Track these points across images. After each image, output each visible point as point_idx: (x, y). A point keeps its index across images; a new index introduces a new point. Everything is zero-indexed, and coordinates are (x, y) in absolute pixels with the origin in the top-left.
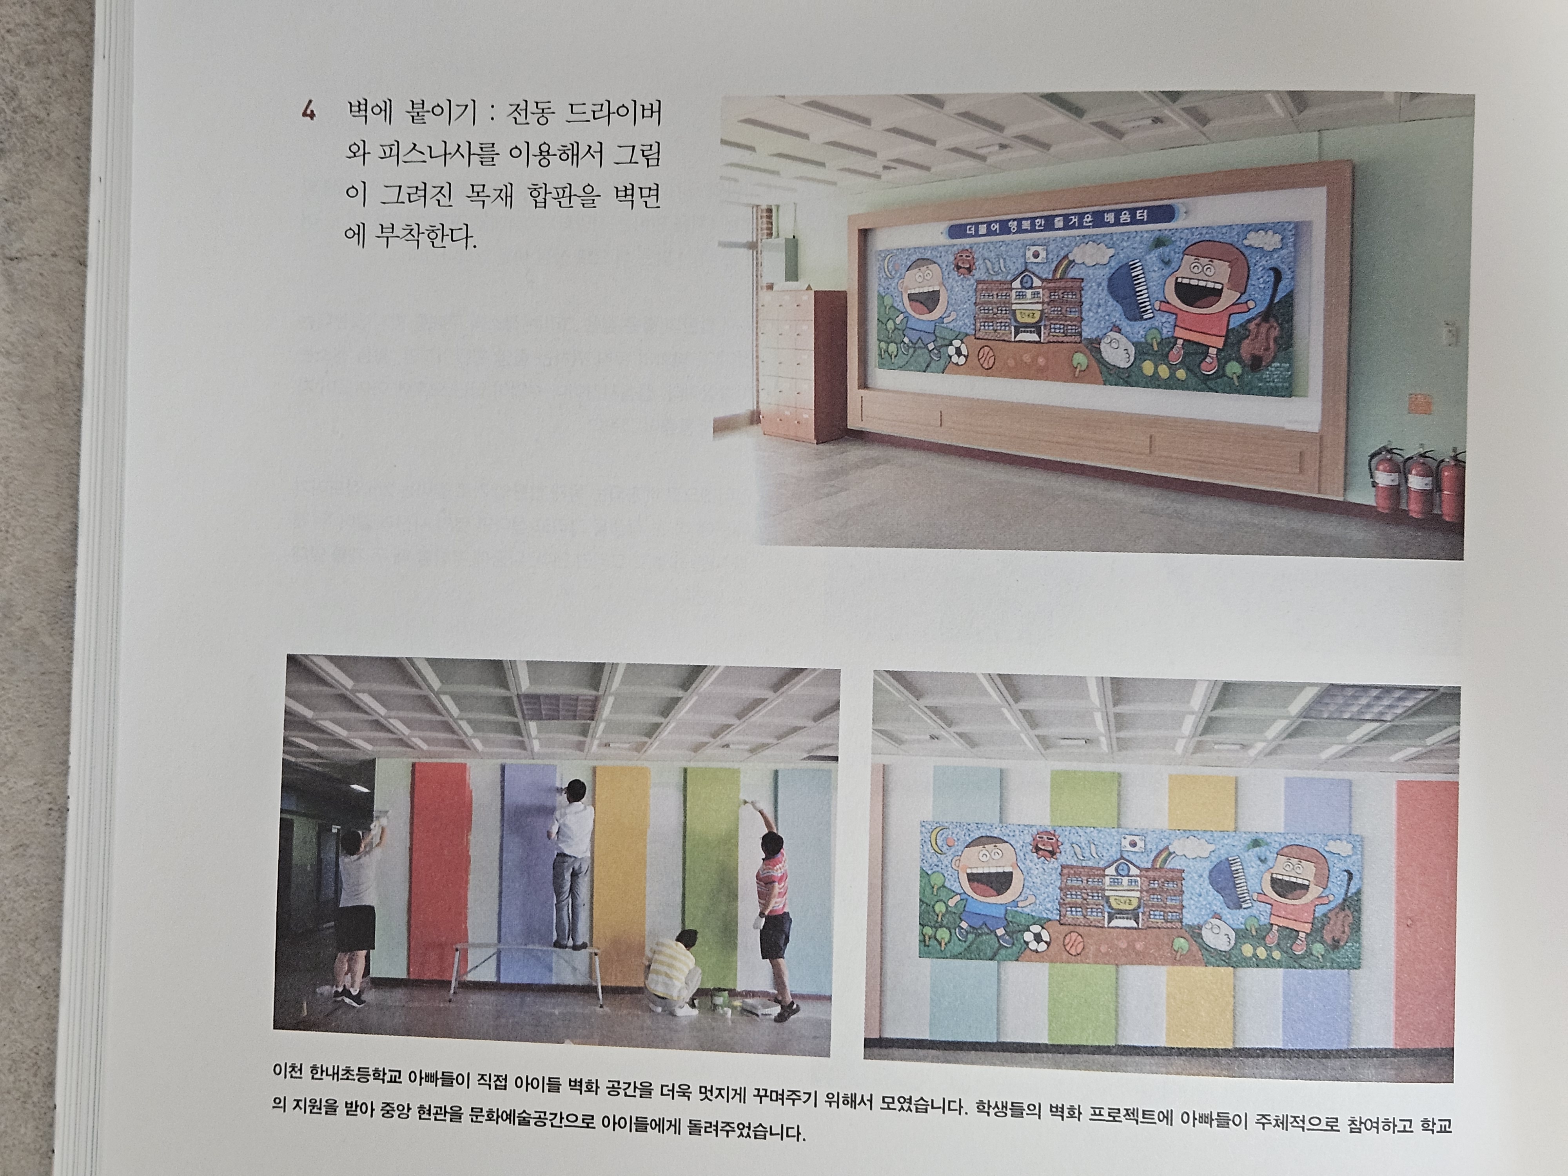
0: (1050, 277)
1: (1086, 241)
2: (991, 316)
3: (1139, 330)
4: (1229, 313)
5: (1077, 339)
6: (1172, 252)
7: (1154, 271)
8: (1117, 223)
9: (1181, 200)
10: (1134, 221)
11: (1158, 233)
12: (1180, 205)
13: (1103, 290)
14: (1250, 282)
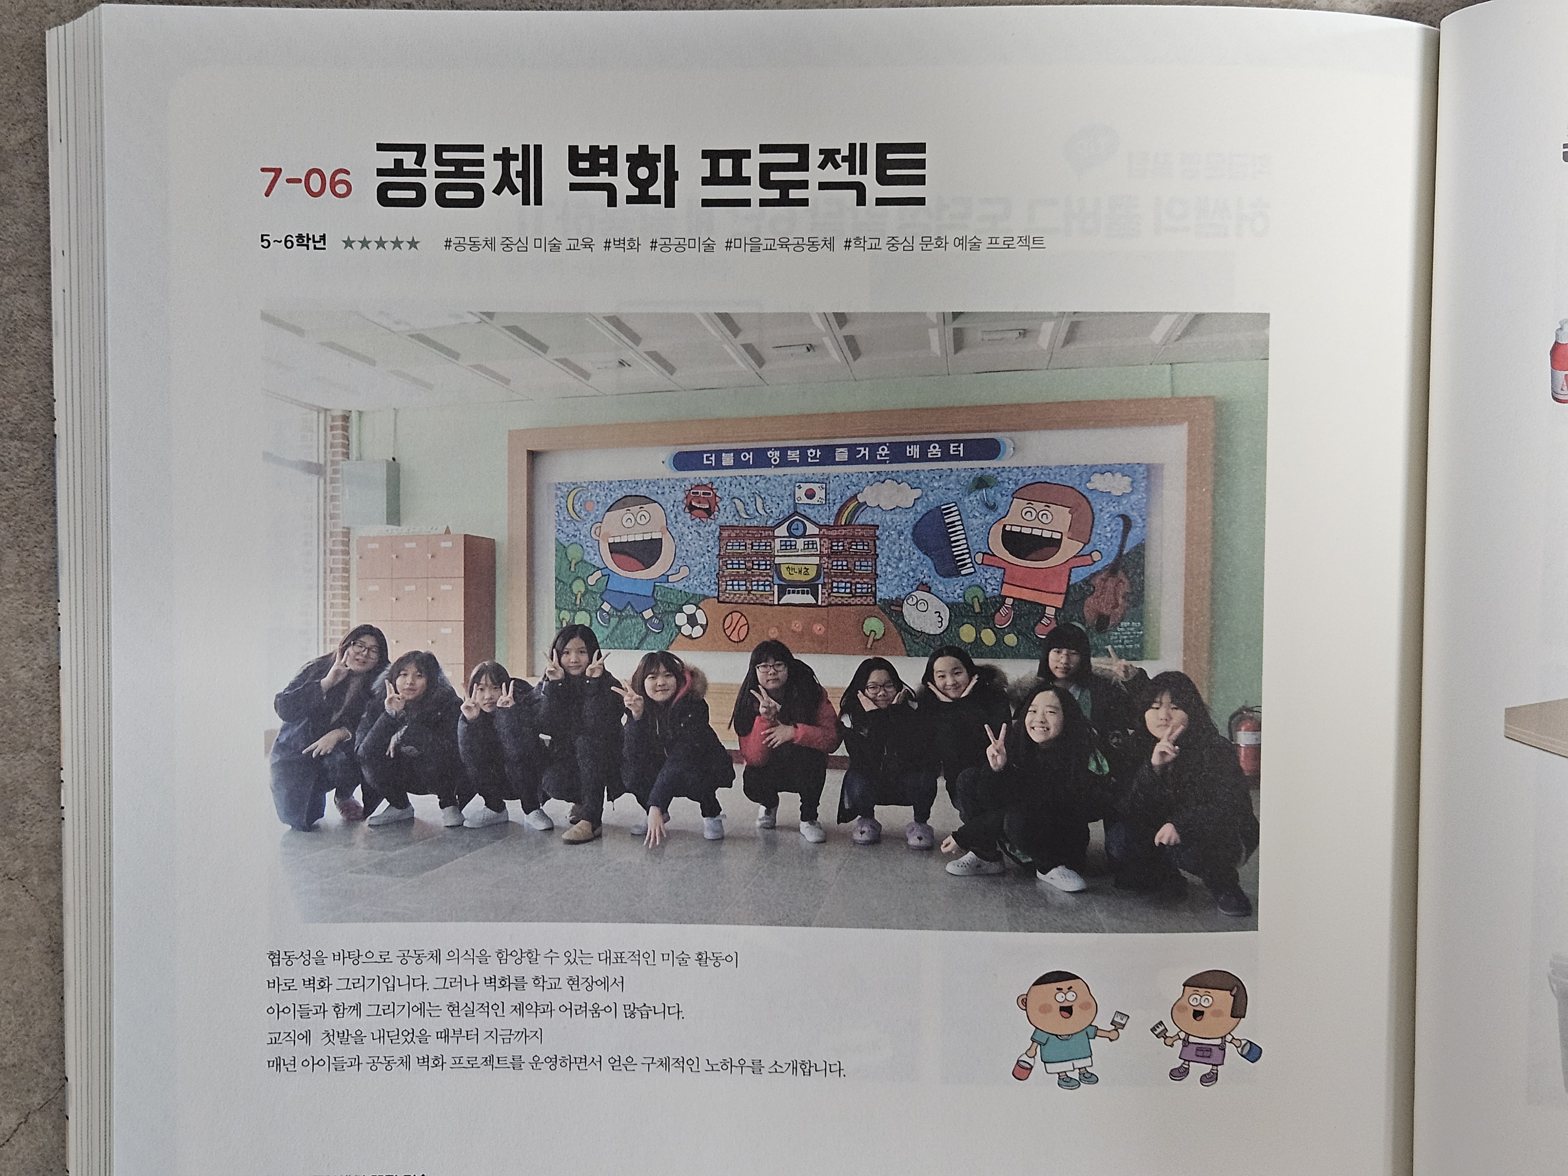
0: (832, 523)
1: (882, 479)
2: (742, 572)
3: (955, 589)
4: (1069, 566)
5: (870, 600)
6: (999, 495)
7: (975, 517)
8: (924, 457)
9: (1008, 434)
10: (946, 456)
11: (979, 471)
12: (1005, 440)
13: (905, 540)
14: (1094, 530)
